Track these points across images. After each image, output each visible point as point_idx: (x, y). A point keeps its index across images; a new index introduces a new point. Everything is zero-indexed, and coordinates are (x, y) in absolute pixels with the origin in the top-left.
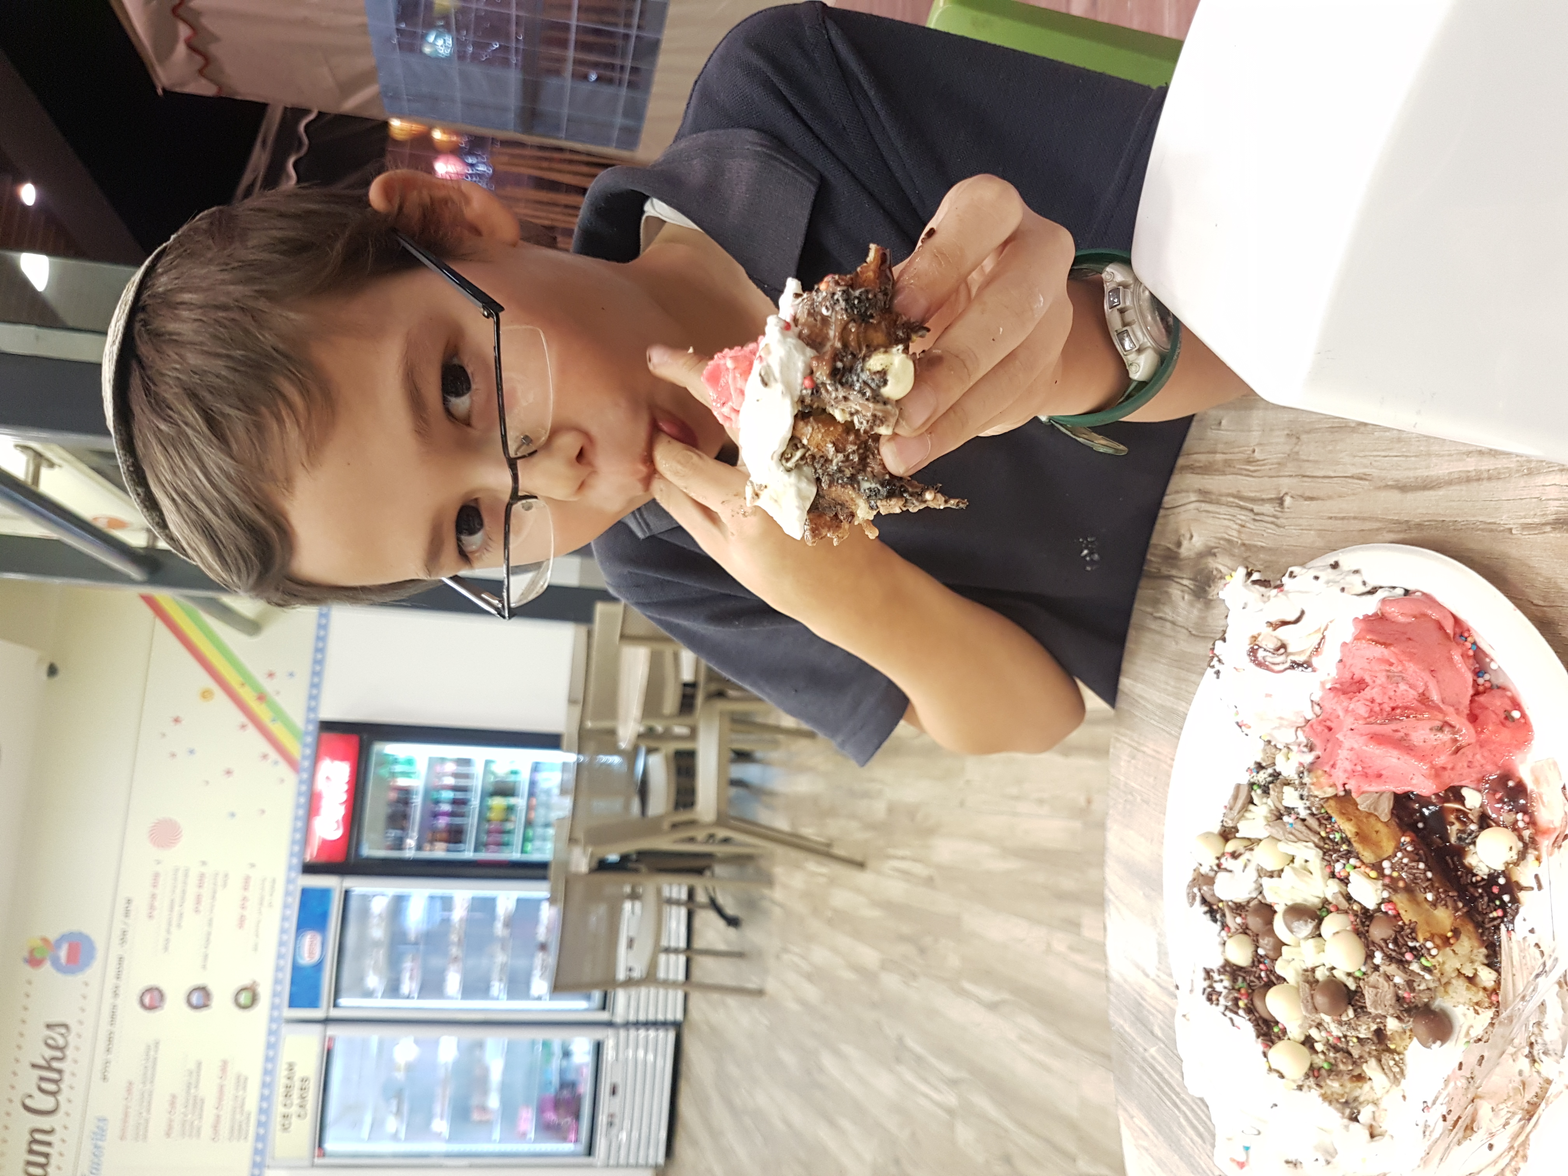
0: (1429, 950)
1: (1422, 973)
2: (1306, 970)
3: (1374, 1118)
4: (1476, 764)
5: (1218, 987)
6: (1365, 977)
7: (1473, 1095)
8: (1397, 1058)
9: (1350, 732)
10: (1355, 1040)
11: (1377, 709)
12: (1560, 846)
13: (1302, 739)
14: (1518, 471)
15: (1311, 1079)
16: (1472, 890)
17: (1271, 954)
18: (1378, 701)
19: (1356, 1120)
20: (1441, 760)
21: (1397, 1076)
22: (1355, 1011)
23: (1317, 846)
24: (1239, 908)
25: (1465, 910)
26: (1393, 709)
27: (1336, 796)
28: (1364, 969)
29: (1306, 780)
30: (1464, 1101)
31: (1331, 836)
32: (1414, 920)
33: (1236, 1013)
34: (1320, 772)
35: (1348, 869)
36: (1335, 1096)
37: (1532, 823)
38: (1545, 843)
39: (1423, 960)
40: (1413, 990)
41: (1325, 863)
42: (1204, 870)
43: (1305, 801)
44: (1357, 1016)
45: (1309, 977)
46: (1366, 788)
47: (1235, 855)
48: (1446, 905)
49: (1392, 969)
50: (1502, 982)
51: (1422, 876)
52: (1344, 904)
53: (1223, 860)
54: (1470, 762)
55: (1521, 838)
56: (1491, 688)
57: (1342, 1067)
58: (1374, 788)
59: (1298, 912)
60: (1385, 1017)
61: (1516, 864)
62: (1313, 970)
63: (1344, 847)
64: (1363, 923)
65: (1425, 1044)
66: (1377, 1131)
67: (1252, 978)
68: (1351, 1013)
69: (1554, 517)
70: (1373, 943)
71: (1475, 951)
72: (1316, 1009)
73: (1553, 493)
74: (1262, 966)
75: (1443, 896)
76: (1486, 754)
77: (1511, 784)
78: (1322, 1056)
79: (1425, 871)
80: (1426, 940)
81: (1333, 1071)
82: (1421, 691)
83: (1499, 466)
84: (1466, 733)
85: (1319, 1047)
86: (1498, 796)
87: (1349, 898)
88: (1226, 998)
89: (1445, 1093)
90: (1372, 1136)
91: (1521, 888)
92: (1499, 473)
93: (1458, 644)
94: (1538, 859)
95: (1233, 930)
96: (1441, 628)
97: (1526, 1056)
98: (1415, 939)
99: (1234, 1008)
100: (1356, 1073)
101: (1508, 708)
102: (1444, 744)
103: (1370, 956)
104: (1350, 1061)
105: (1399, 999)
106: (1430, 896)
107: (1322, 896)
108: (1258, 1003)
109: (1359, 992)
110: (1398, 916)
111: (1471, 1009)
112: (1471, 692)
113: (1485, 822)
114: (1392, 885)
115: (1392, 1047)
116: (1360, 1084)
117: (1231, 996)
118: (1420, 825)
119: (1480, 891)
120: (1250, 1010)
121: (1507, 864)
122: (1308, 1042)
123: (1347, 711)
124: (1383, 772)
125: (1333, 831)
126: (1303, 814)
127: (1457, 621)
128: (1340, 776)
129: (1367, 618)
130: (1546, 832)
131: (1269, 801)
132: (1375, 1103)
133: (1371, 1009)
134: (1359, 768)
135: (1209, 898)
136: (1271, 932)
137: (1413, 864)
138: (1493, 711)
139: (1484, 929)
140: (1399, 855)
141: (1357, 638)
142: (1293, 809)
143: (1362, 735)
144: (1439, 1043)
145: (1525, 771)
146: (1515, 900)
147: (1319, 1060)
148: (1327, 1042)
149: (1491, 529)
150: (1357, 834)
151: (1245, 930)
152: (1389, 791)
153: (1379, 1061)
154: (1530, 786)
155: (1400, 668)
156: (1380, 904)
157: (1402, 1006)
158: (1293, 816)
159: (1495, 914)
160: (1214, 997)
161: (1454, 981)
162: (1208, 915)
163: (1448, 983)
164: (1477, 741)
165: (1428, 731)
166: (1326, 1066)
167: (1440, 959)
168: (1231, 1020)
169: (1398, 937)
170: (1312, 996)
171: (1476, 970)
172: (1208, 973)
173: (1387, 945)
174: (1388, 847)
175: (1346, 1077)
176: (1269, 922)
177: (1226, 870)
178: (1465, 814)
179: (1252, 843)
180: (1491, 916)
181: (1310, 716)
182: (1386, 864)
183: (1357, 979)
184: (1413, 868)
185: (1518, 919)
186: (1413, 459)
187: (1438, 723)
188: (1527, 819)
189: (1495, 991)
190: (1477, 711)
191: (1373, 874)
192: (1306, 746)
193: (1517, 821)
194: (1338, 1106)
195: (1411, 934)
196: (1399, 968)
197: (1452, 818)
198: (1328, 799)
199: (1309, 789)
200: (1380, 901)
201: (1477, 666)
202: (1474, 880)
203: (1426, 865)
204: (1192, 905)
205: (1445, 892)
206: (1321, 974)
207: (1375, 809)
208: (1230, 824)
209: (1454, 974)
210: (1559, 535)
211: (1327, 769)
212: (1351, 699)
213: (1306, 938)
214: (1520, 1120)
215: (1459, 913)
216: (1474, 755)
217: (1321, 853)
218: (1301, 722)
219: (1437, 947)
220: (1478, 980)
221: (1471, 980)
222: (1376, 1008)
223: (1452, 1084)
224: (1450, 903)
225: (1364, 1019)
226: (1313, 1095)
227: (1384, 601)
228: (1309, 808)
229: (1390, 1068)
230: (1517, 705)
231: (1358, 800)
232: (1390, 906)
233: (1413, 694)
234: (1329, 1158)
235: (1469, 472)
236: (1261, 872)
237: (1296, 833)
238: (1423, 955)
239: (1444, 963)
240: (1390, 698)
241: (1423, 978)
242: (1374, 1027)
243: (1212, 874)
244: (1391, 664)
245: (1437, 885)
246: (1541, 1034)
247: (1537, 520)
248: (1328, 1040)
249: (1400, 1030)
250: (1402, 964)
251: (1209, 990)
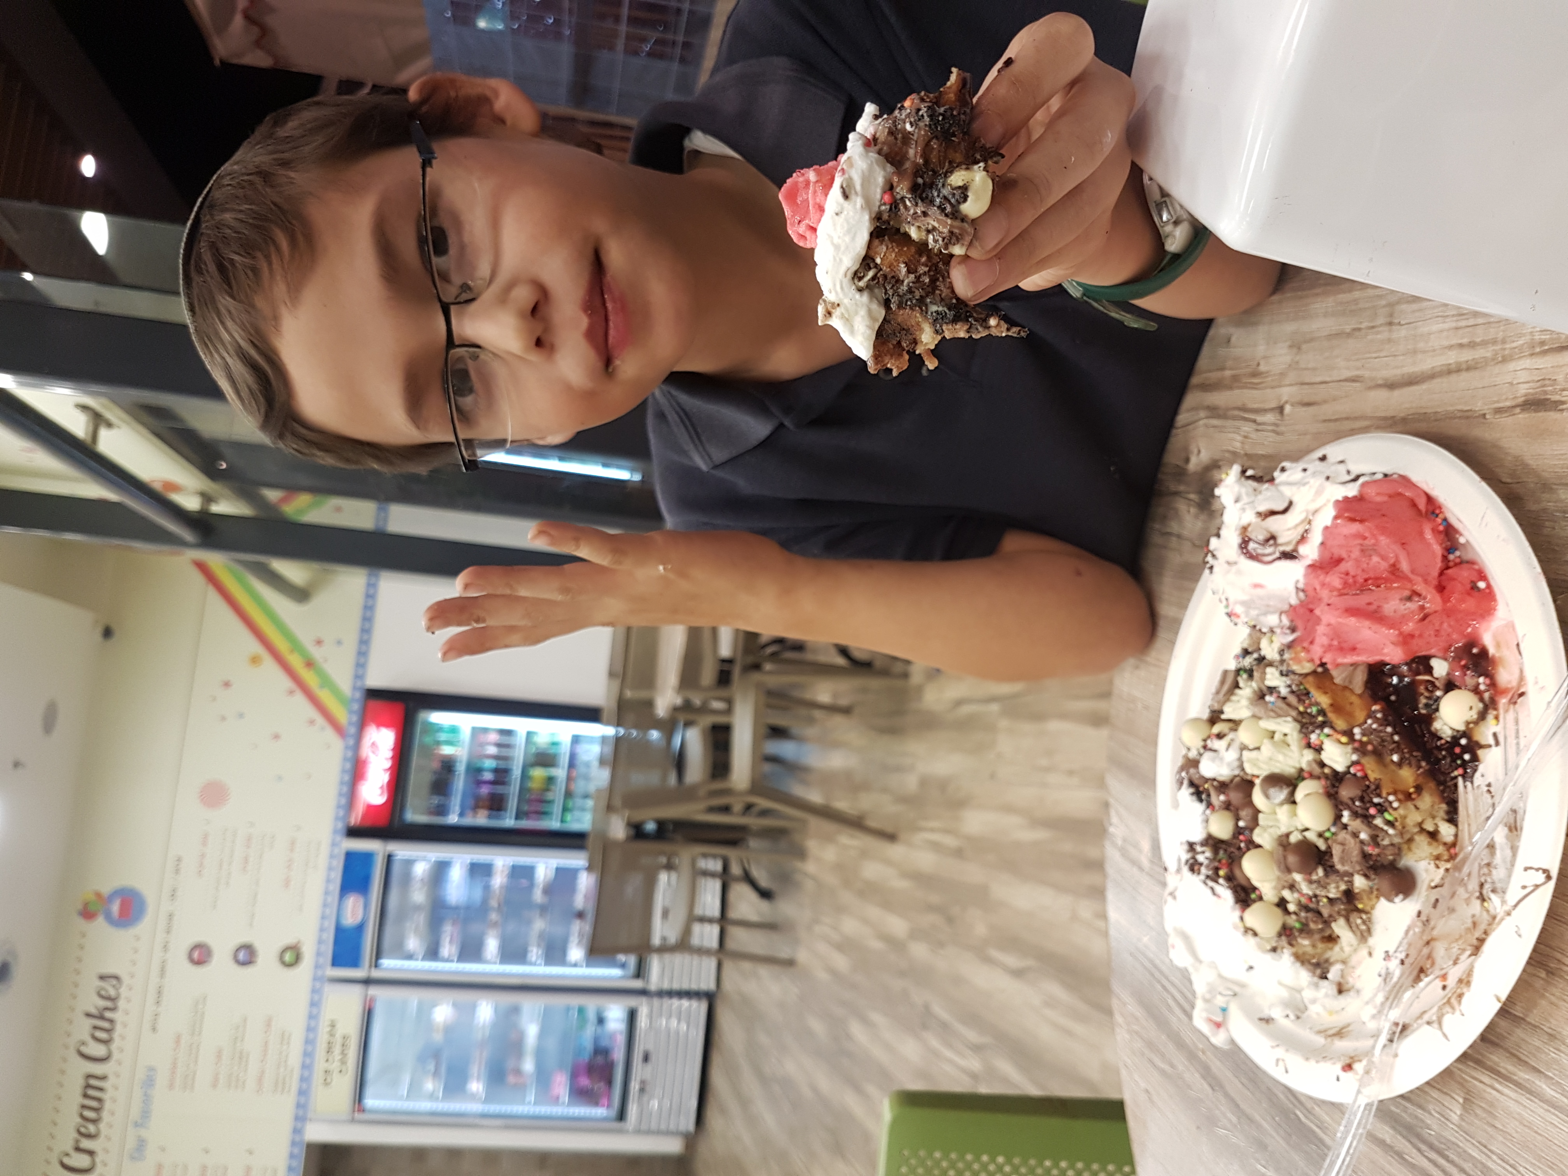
0: (1391, 803)
1: (1386, 828)
2: (1281, 836)
3: (1342, 976)
4: (1443, 633)
5: (1201, 858)
6: (1334, 837)
7: (1429, 938)
8: (1364, 916)
9: (1326, 608)
10: (1325, 900)
11: (1351, 581)
12: (1515, 703)
13: (1286, 621)
14: (1493, 359)
15: (1283, 938)
16: (1436, 752)
17: (1251, 825)
18: (1352, 573)
19: (1326, 978)
20: (1410, 627)
21: (1365, 934)
22: (1325, 870)
23: (1296, 720)
24: (1222, 786)
25: (1427, 768)
26: (1366, 580)
27: (1314, 672)
28: (1333, 829)
29: (1286, 656)
30: (1421, 943)
31: (1309, 711)
32: (1378, 777)
33: (1217, 882)
34: (1299, 649)
35: (1322, 738)
36: (1308, 957)
37: (1493, 685)
38: (1503, 701)
39: (1387, 816)
40: (1377, 845)
41: (1302, 735)
42: (1193, 754)
43: (1284, 678)
44: (1327, 875)
45: (1283, 842)
46: (1340, 660)
47: (1220, 736)
48: (1410, 764)
49: (1356, 824)
50: (1460, 833)
51: (1388, 739)
52: (1317, 770)
53: (1209, 742)
54: (1437, 631)
55: (1482, 700)
56: (1461, 563)
57: (1312, 926)
58: (1349, 659)
59: (1275, 780)
60: (1352, 875)
61: (1476, 723)
62: (1288, 835)
63: (1320, 719)
64: (1333, 786)
65: (1390, 900)
66: (1345, 987)
67: (1232, 849)
68: (1320, 872)
69: (1523, 399)
70: (1342, 803)
71: (1436, 807)
72: (1289, 870)
73: (1523, 376)
74: (1241, 837)
75: (1407, 756)
76: (1452, 623)
77: (1475, 651)
78: (1294, 917)
79: (1392, 735)
80: (1389, 794)
81: (1304, 930)
82: (1392, 561)
83: (1476, 357)
84: (1432, 601)
85: (1291, 907)
86: (1463, 663)
87: (1322, 765)
88: (1207, 867)
89: (1405, 941)
90: (1340, 992)
91: (1481, 747)
92: (1477, 363)
93: (1429, 520)
94: (1497, 718)
95: (1217, 808)
96: (1414, 505)
97: (1478, 898)
98: (1379, 796)
99: (1214, 877)
100: (1327, 934)
101: (1474, 579)
102: (1412, 612)
103: (1338, 817)
104: (1320, 921)
105: (1365, 856)
106: (1395, 758)
107: (1298, 766)
108: (1237, 873)
109: (1328, 853)
110: (1366, 777)
111: (1432, 862)
112: (1439, 564)
113: (1450, 686)
114: (1361, 749)
115: (1360, 906)
116: (1330, 945)
117: (1212, 865)
118: (1393, 698)
119: (1444, 753)
120: (1230, 878)
121: (1468, 723)
122: (1282, 904)
123: (1323, 585)
124: (1358, 646)
125: (1311, 705)
126: (1284, 691)
127: (1430, 499)
128: (1317, 651)
129: (1346, 499)
130: (1504, 692)
131: (1254, 684)
132: (1344, 962)
133: (1339, 867)
134: (1335, 643)
135: (1196, 782)
136: (1250, 803)
137: (1381, 728)
138: (1460, 582)
139: (1446, 787)
140: (1369, 721)
141: (1336, 518)
142: (1275, 688)
143: (1338, 609)
144: (1401, 896)
145: (1488, 640)
146: (1475, 759)
147: (1292, 921)
148: (1299, 903)
149: (1467, 416)
150: (1332, 705)
151: (1227, 806)
152: (1364, 663)
153: (1348, 920)
154: (1492, 651)
155: (1373, 541)
156: (1349, 767)
157: (1367, 862)
158: (1275, 695)
159: (1456, 773)
160: (1196, 868)
161: (1417, 838)
162: (1194, 798)
163: (1410, 840)
164: (1444, 610)
165: (1398, 602)
166: (1297, 925)
167: (1401, 811)
168: (1212, 889)
169: (1365, 795)
170: (1285, 858)
171: (1436, 825)
172: (1191, 846)
173: (1354, 803)
174: (1360, 715)
175: (1317, 936)
176: (1249, 795)
177: (1211, 750)
178: (1432, 683)
179: (1235, 724)
180: (1453, 775)
181: (1294, 601)
182: (1357, 731)
183: (1326, 839)
184: (1381, 731)
185: (1477, 775)
186: (1402, 358)
187: (1407, 593)
188: (1488, 681)
189: (1454, 845)
190: (1444, 584)
191: (1344, 739)
192: (1289, 628)
193: (1479, 684)
194: (1310, 967)
195: (1375, 790)
196: (1363, 822)
197: (1422, 689)
198: (1306, 675)
199: (1288, 665)
200: (1349, 764)
201: (1449, 543)
202: (1439, 743)
203: (1394, 728)
204: (1180, 789)
205: (1410, 752)
206: (1294, 838)
207: (1350, 682)
208: (1216, 707)
209: (1416, 830)
210: (1527, 415)
211: (1306, 644)
212: (1327, 573)
213: (1282, 804)
214: (1470, 955)
215: (1421, 770)
216: (1442, 623)
217: (1298, 726)
218: (1286, 607)
219: (1399, 800)
220: (1439, 837)
221: (1433, 835)
222: (1343, 865)
223: (1411, 932)
224: (1414, 762)
225: (1333, 877)
226: (1286, 957)
227: (1363, 485)
228: (1289, 686)
229: (1357, 926)
230: (1483, 576)
231: (1334, 673)
232: (1358, 768)
233: (1384, 565)
234: (1299, 1014)
235: (1450, 364)
236: (1244, 748)
237: (1277, 710)
238: (1386, 810)
239: (1404, 817)
240: (1363, 570)
241: (1386, 832)
242: (1343, 887)
243: (1198, 757)
244: (1365, 538)
245: (1403, 747)
246: (1490, 874)
247: (1508, 404)
248: (1300, 901)
249: (1367, 888)
250: (1367, 819)
251: (1191, 861)
